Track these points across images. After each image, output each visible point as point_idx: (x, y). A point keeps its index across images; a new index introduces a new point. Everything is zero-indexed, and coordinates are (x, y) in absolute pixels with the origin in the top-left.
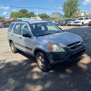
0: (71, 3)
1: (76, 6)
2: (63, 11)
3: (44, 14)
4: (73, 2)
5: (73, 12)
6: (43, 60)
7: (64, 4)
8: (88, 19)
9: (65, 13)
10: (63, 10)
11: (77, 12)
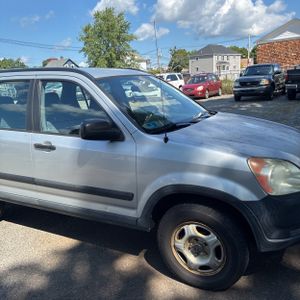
0: (108, 31)
1: (124, 40)
2: (83, 53)
3: (11, 61)
4: (113, 26)
5: (118, 59)
6: (212, 238)
7: (86, 30)
8: (176, 79)
9: (90, 59)
10: (84, 49)
11: (128, 58)
